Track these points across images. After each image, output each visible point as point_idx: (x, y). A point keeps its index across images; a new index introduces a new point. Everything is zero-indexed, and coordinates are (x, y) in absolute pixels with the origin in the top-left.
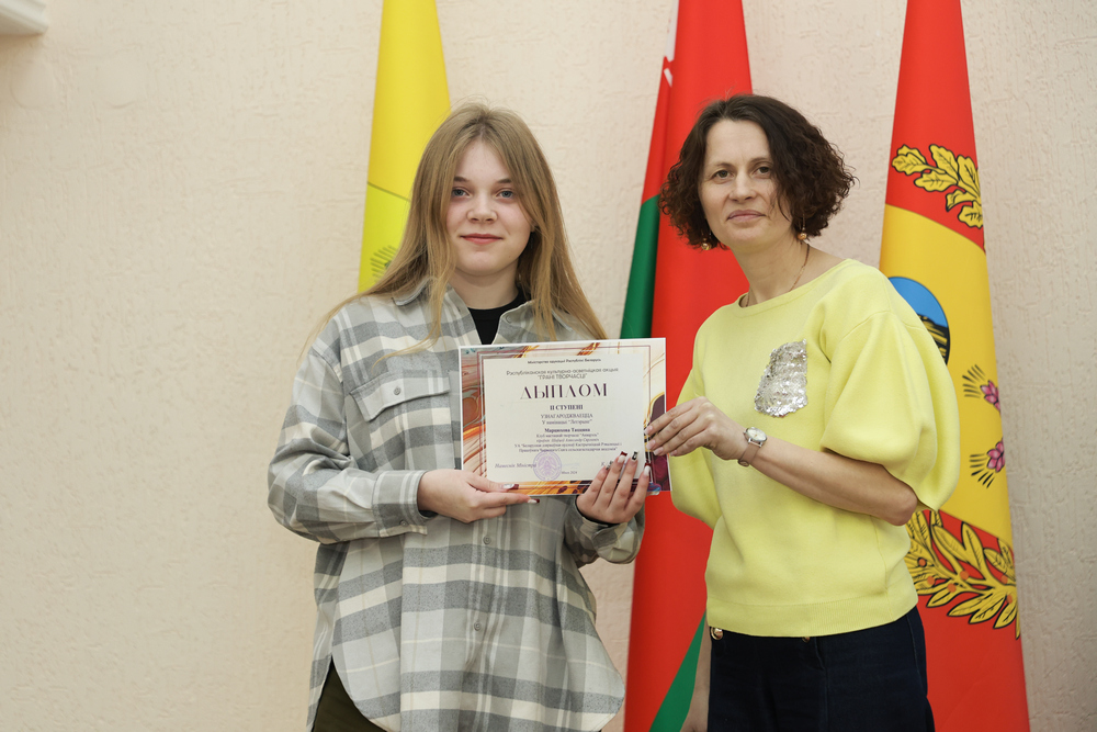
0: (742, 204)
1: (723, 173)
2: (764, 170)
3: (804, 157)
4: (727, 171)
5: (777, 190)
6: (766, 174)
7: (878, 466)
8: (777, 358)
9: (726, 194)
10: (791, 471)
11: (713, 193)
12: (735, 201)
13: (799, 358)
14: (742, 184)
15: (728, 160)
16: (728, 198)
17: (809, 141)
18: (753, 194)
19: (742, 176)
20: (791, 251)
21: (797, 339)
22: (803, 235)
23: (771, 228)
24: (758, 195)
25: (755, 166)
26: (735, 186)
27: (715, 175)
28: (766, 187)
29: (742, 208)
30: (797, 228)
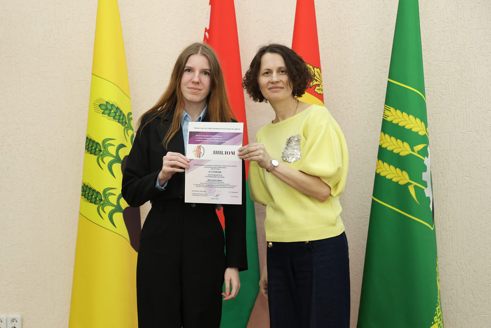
0: (275, 84)
1: (267, 73)
2: (282, 72)
3: (298, 67)
4: (269, 72)
5: (289, 79)
6: (283, 73)
7: (318, 178)
8: (289, 141)
9: (269, 80)
10: (285, 177)
11: (263, 80)
12: (272, 83)
13: (298, 141)
14: (275, 77)
15: (269, 68)
16: (269, 82)
17: (299, 61)
18: (279, 81)
19: (275, 73)
20: (292, 102)
21: (297, 134)
22: (296, 97)
23: (285, 93)
24: (281, 81)
25: (280, 70)
26: (272, 77)
27: (264, 74)
28: (284, 78)
29: (274, 86)
30: (293, 94)
